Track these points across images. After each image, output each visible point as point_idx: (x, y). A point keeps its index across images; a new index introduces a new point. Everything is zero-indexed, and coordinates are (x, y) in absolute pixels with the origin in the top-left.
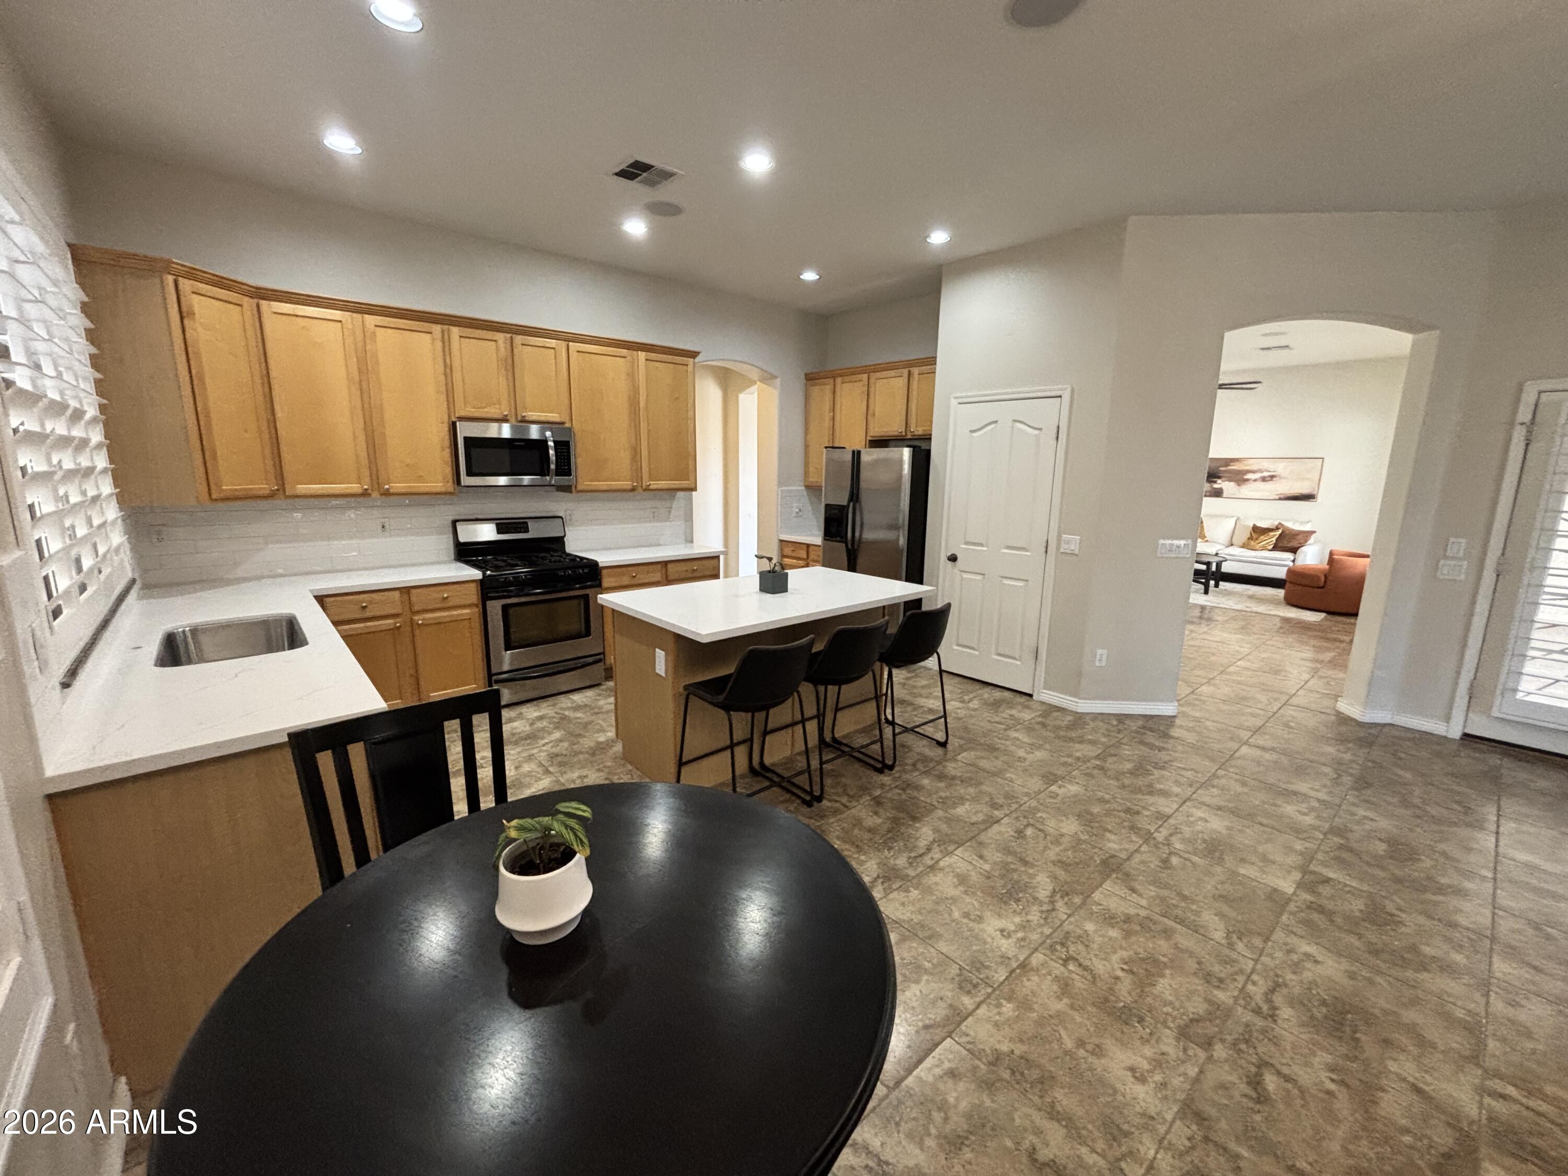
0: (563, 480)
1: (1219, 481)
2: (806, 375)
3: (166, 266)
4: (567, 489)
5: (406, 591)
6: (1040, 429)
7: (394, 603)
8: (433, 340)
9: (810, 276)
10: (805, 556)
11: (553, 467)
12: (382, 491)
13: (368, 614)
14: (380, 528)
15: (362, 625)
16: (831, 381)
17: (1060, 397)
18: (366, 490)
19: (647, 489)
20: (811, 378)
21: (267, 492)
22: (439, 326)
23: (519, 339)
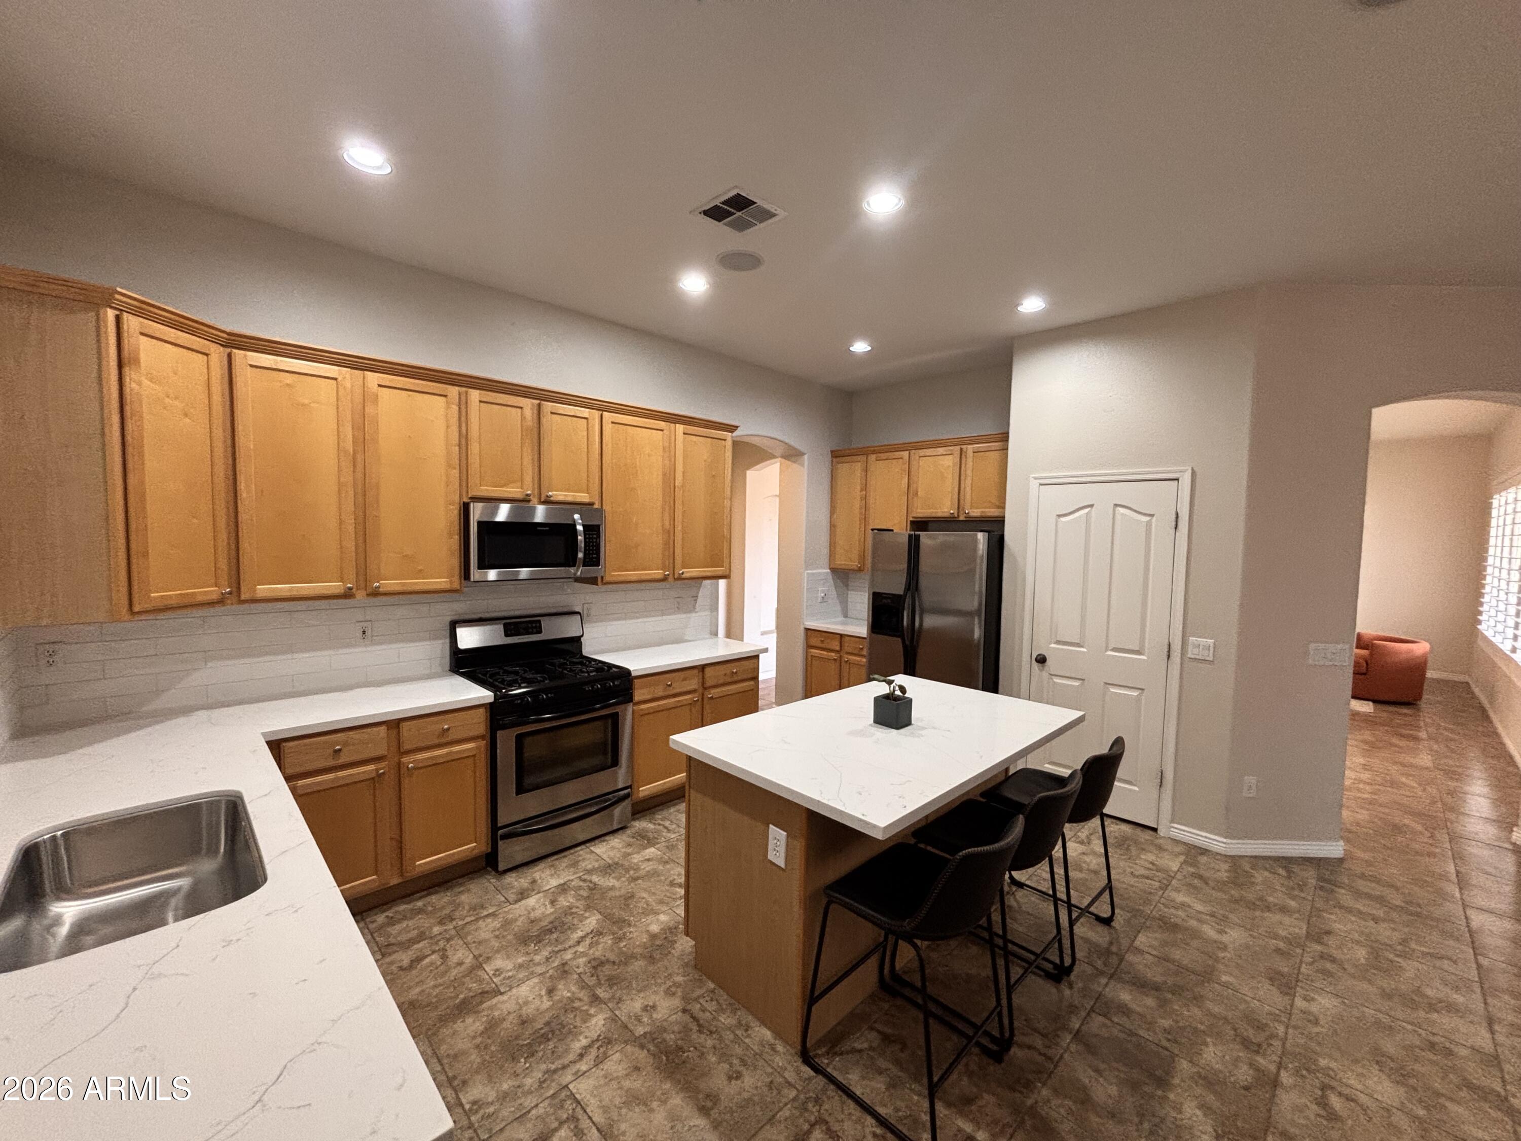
0: (591, 571)
2: (832, 452)
3: (106, 298)
4: (593, 581)
5: (394, 725)
6: (1152, 515)
7: (379, 743)
8: (448, 404)
9: (860, 347)
10: (838, 648)
11: (580, 555)
12: (369, 590)
13: (343, 759)
14: (359, 634)
15: (331, 776)
16: (864, 458)
17: (1177, 480)
18: (350, 589)
19: (680, 578)
20: (836, 455)
21: (215, 597)
22: (457, 388)
23: (548, 406)
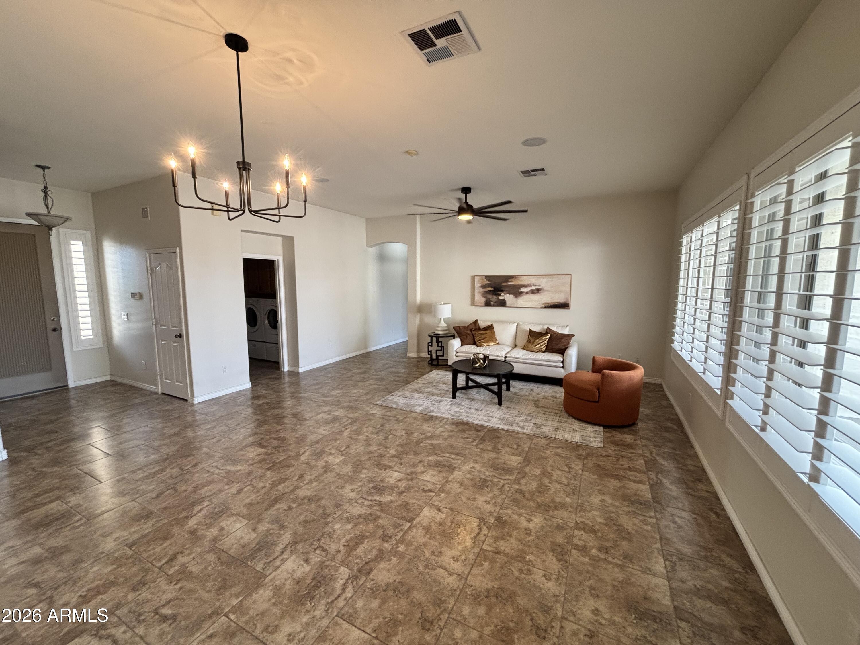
1: (502, 294)
